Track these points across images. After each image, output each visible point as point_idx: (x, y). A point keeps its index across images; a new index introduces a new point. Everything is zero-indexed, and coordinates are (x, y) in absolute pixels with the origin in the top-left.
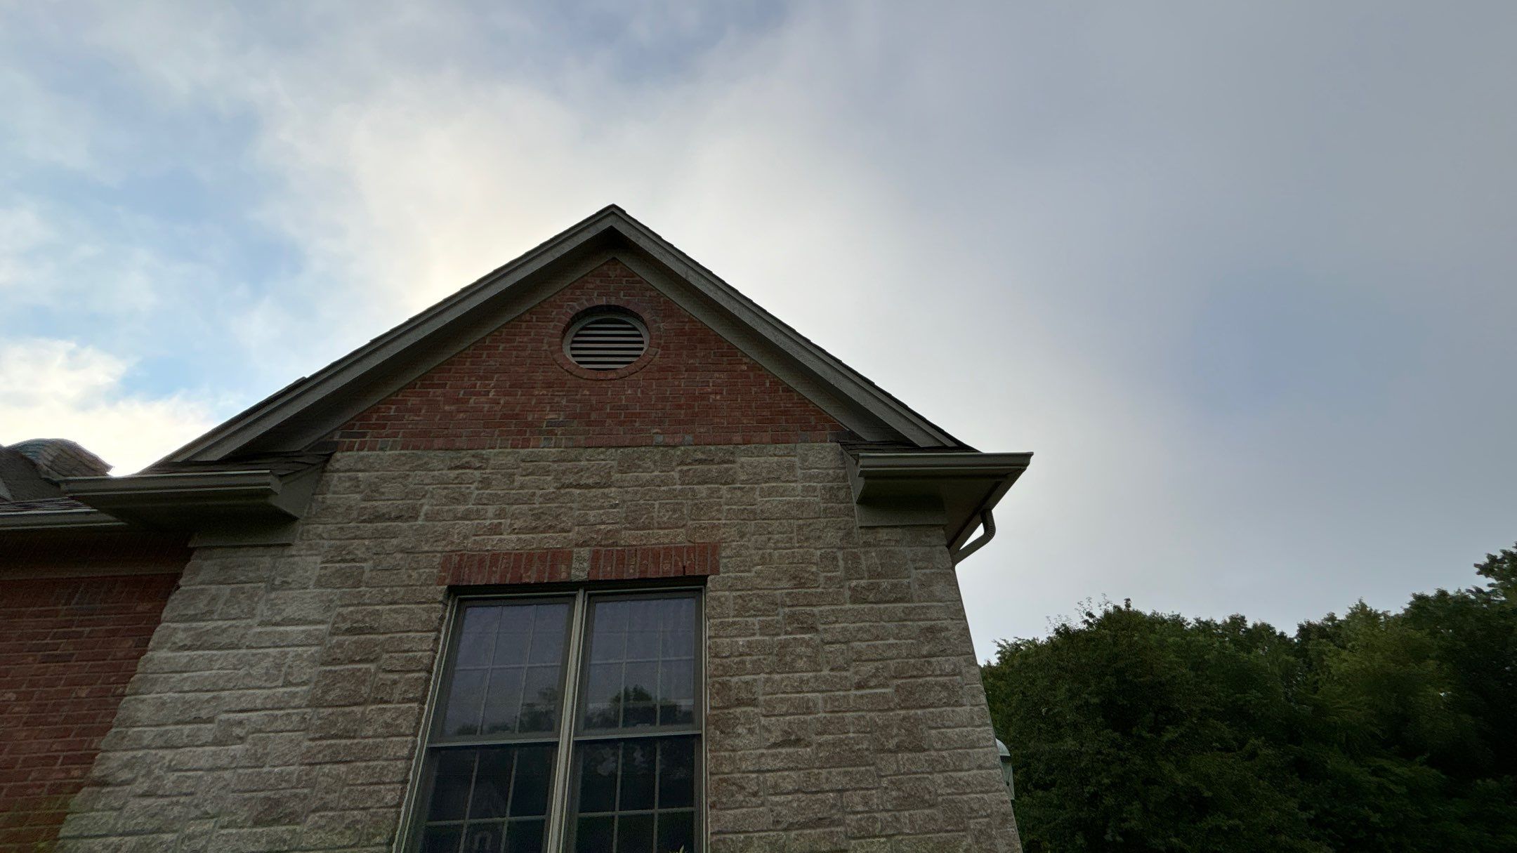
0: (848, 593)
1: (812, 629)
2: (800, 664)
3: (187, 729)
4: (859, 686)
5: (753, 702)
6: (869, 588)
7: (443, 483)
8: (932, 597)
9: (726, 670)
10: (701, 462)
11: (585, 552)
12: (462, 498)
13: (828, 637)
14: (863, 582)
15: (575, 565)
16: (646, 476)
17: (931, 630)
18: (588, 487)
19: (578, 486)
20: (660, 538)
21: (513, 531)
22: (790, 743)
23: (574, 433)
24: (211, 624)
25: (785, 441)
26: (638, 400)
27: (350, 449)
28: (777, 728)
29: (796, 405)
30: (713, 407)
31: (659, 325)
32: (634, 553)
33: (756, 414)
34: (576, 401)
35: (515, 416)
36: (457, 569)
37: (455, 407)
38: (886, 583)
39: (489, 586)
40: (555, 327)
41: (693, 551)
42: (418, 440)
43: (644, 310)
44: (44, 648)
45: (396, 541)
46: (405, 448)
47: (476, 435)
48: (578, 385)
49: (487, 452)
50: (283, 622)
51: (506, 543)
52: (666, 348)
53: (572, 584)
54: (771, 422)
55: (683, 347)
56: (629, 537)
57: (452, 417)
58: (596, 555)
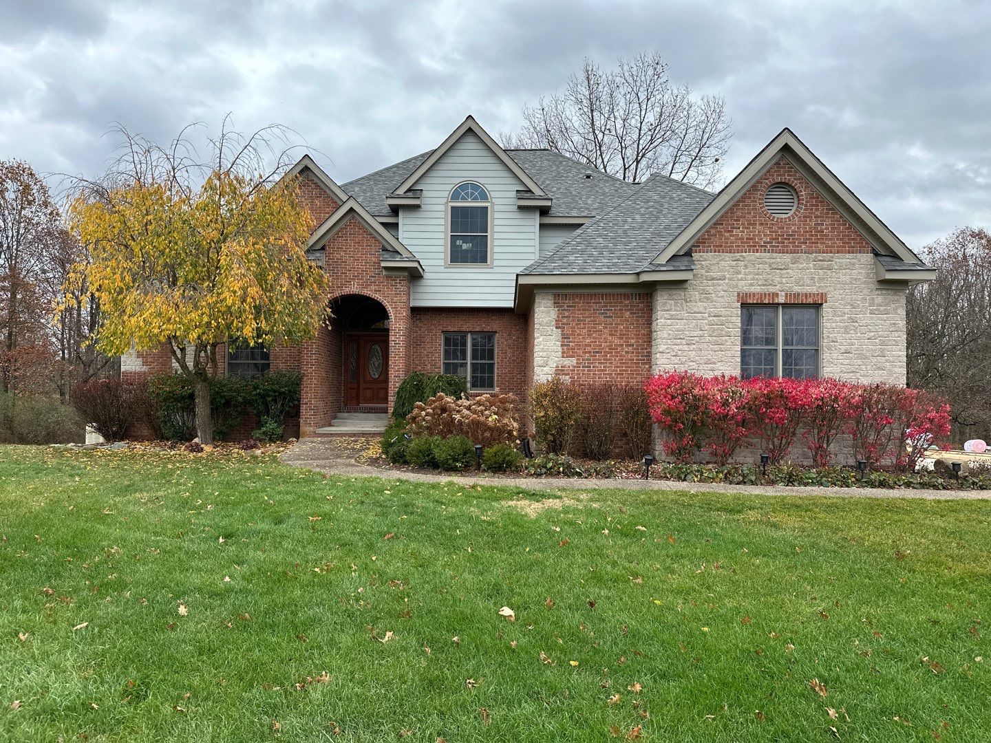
0: (869, 311)
1: (857, 322)
2: (852, 332)
3: (679, 341)
4: (868, 339)
5: (837, 342)
6: (876, 310)
7: (732, 267)
8: (896, 313)
9: (829, 332)
10: (820, 260)
11: (783, 293)
12: (739, 273)
13: (861, 324)
14: (874, 308)
15: (780, 298)
16: (801, 266)
17: (894, 324)
18: (781, 269)
19: (778, 269)
20: (808, 289)
21: (759, 285)
22: (847, 353)
23: (774, 246)
24: (674, 313)
25: (853, 253)
26: (795, 232)
27: (696, 252)
28: (843, 348)
29: (858, 235)
30: (825, 235)
31: (803, 193)
32: (799, 294)
33: (841, 239)
34: (773, 232)
35: (751, 239)
36: (742, 298)
37: (728, 234)
38: (882, 308)
39: (753, 304)
40: (760, 195)
41: (818, 294)
42: (719, 248)
43: (796, 184)
44: (603, 313)
45: (721, 287)
46: (715, 252)
47: (739, 246)
48: (773, 224)
49: (744, 254)
50: (694, 313)
51: (757, 289)
52: (806, 206)
53: (779, 304)
54: (848, 243)
55: (813, 205)
56: (797, 289)
57: (728, 239)
58: (786, 294)
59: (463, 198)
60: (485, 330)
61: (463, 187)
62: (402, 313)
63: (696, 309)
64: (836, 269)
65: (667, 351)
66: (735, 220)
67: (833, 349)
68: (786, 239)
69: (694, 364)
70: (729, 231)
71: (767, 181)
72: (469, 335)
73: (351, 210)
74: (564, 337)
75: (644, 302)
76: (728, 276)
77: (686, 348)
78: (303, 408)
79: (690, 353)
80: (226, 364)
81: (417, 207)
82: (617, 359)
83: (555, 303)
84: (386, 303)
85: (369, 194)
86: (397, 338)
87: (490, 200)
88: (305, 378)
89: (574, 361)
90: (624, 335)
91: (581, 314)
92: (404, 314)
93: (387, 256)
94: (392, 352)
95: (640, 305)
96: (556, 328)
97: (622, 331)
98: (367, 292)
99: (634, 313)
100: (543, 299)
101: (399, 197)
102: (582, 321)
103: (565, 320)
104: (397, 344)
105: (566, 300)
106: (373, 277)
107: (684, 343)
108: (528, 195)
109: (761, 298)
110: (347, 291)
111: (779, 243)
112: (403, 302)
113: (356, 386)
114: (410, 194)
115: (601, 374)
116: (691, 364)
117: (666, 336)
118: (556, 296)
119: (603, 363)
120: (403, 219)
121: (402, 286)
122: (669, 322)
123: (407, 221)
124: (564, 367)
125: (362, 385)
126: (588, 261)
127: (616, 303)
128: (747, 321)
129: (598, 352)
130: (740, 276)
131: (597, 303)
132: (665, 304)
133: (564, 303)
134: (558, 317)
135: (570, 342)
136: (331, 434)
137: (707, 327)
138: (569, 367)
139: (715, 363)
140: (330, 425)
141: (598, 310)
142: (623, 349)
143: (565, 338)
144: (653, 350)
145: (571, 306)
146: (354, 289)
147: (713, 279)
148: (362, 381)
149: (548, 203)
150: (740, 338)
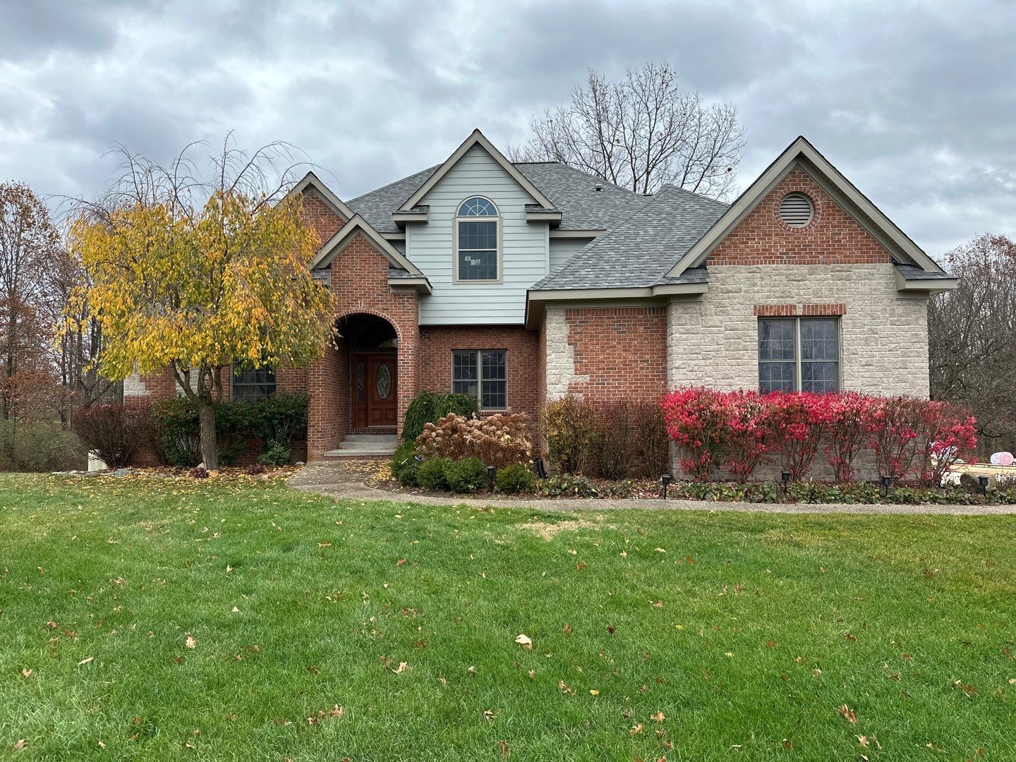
0: (889, 322)
1: (877, 333)
2: (872, 344)
3: (695, 355)
4: (890, 351)
6: (897, 320)
7: (748, 279)
8: (918, 324)
9: (849, 344)
11: (801, 305)
12: (755, 285)
13: (882, 336)
14: (895, 318)
15: (798, 310)
16: (819, 277)
17: (915, 335)
18: (798, 281)
19: (795, 281)
20: (826, 301)
21: (776, 298)
22: (868, 365)
23: (790, 257)
24: (689, 327)
25: (872, 262)
26: (813, 242)
27: (710, 264)
28: (864, 361)
29: (876, 245)
30: (843, 245)
31: (819, 202)
32: (817, 306)
33: (860, 249)
34: (789, 242)
35: (767, 250)
36: (759, 310)
37: (743, 246)
38: (903, 319)
39: (770, 316)
40: (776, 205)
41: (837, 305)
42: (734, 261)
43: (812, 193)
44: (616, 329)
45: (737, 300)
46: (730, 264)
47: (755, 258)
48: (789, 235)
49: (760, 266)
50: (710, 327)
51: (773, 301)
52: (822, 215)
53: (797, 316)
54: (866, 253)
55: (830, 215)
56: (815, 301)
57: (743, 250)
58: (804, 306)
59: (471, 213)
60: (495, 348)
61: (472, 202)
62: (411, 332)
63: (711, 323)
64: (854, 280)
65: (683, 366)
66: (750, 231)
67: (853, 361)
68: (803, 250)
69: (711, 379)
70: (744, 243)
71: (782, 191)
72: (479, 353)
73: (357, 227)
74: (577, 353)
75: (658, 317)
76: (743, 288)
77: (702, 362)
78: (310, 431)
79: (706, 368)
80: (231, 387)
81: (424, 223)
82: (632, 375)
83: (567, 319)
84: (394, 322)
85: (374, 211)
86: (405, 357)
87: (498, 215)
88: (312, 400)
89: (587, 378)
90: (638, 350)
91: (594, 330)
92: (413, 333)
93: (394, 273)
94: (401, 371)
95: (654, 320)
96: (569, 344)
97: (635, 346)
98: (375, 311)
99: (649, 328)
100: (554, 315)
101: (406, 213)
102: (595, 336)
103: (577, 337)
104: (405, 363)
105: (578, 315)
106: (380, 295)
107: (701, 358)
108: (537, 209)
109: (779, 310)
110: (354, 310)
111: (795, 253)
112: (412, 321)
113: (364, 407)
114: (417, 210)
115: (615, 391)
116: (707, 379)
117: (681, 351)
118: (568, 312)
119: (617, 380)
120: (410, 236)
121: (410, 304)
122: (684, 336)
123: (415, 238)
124: (578, 384)
125: (371, 407)
126: (600, 276)
127: (630, 318)
128: (764, 333)
129: (612, 369)
130: (756, 289)
131: (610, 318)
132: (679, 318)
133: (576, 319)
134: (570, 333)
135: (583, 358)
136: (340, 457)
137: (723, 341)
138: (582, 384)
139: (732, 378)
140: (338, 448)
141: (611, 325)
142: (637, 365)
143: (577, 355)
144: (669, 365)
145: (583, 322)
146: (361, 307)
147: (729, 292)
148: (370, 402)
149: (558, 217)
150: (757, 352)
